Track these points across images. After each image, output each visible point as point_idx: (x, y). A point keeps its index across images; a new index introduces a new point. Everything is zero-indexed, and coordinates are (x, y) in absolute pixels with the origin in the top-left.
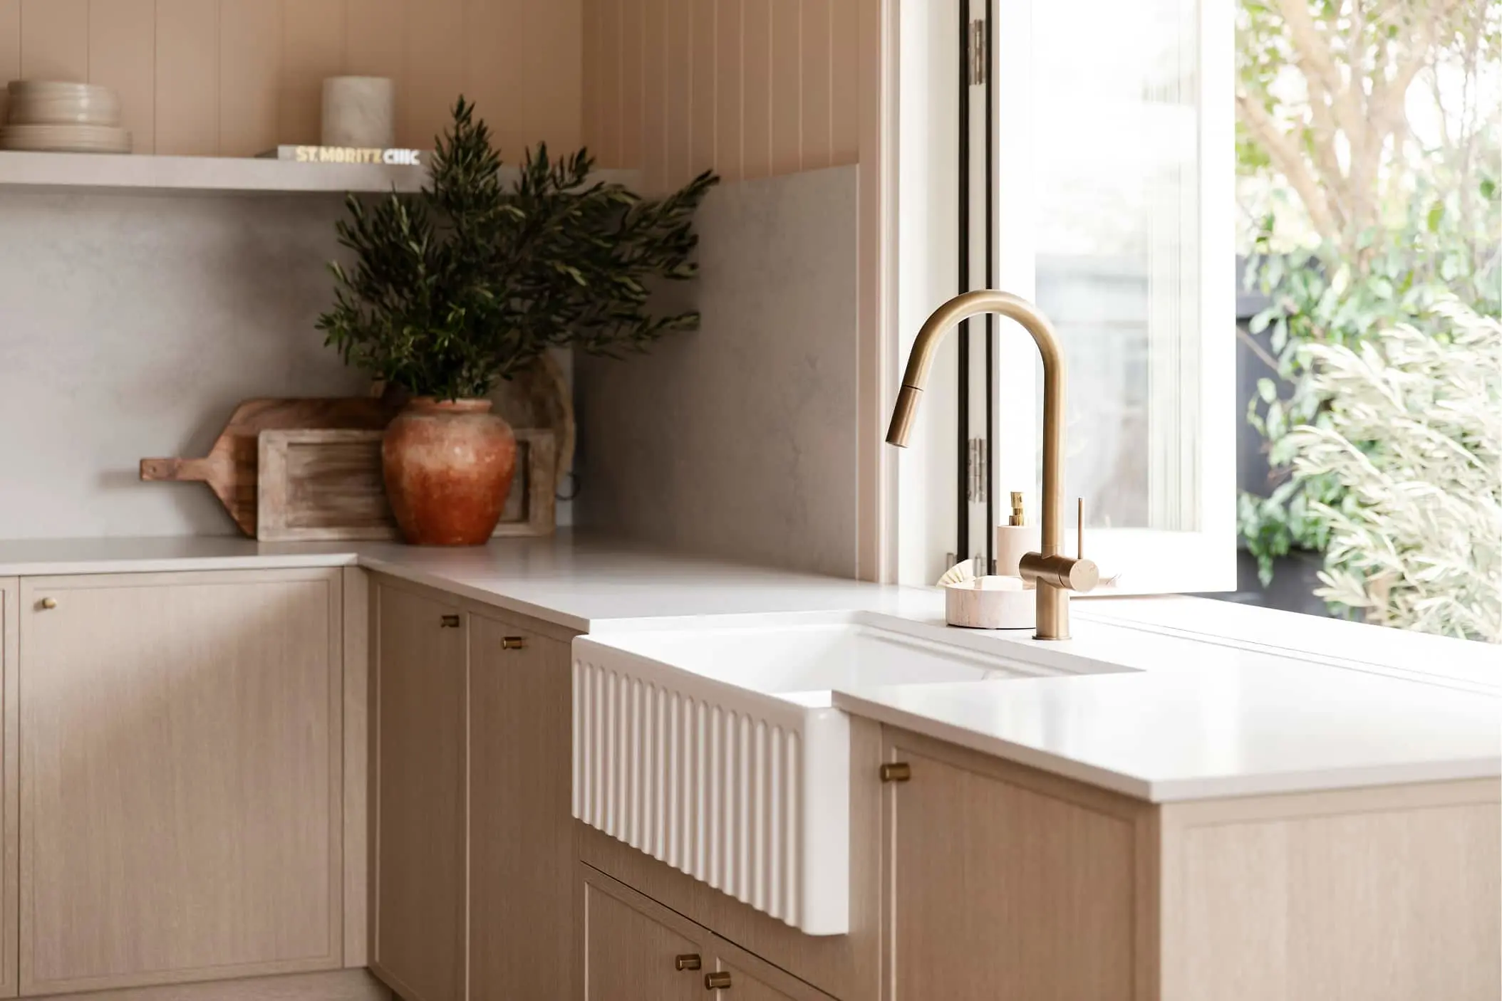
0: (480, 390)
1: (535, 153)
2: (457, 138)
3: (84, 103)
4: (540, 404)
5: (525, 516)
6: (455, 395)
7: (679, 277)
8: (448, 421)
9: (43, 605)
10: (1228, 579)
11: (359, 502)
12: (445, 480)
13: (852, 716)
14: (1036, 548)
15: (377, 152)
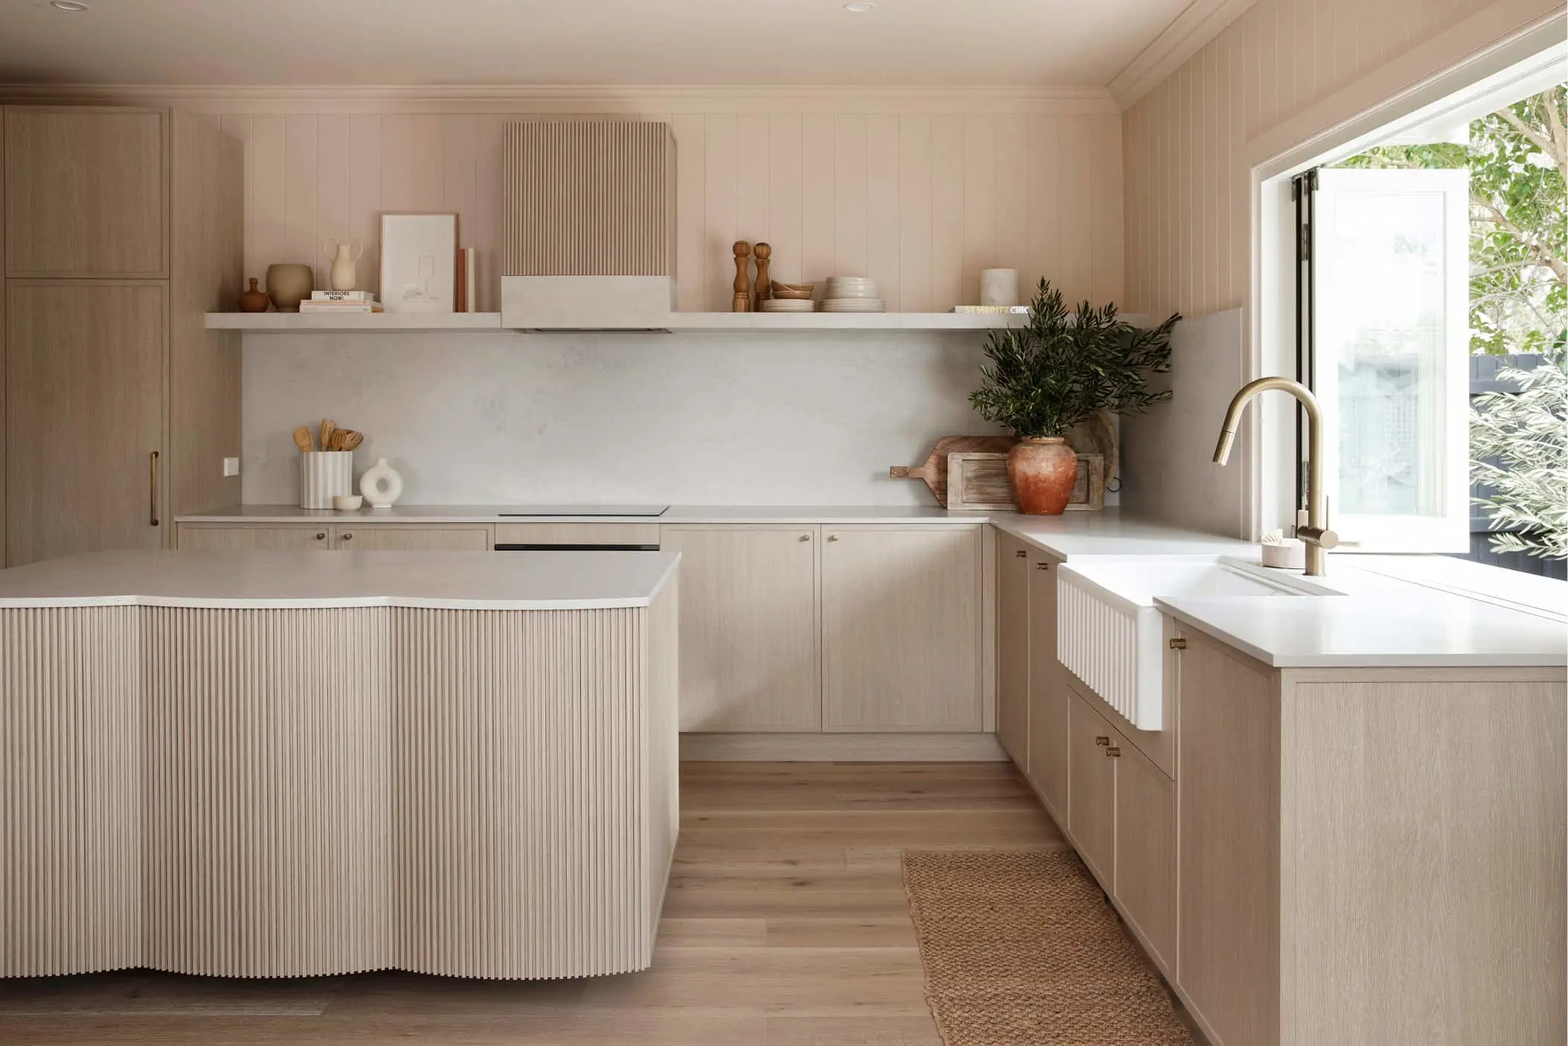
0: (1057, 433)
1: (1082, 307)
2: (1042, 300)
3: (861, 287)
4: (1101, 441)
5: (1087, 501)
6: (1042, 434)
7: (1161, 371)
8: (1039, 448)
9: (832, 539)
10: (1465, 546)
11: (1000, 492)
12: (1037, 479)
13: (1164, 613)
14: (1306, 524)
15: (1007, 308)
